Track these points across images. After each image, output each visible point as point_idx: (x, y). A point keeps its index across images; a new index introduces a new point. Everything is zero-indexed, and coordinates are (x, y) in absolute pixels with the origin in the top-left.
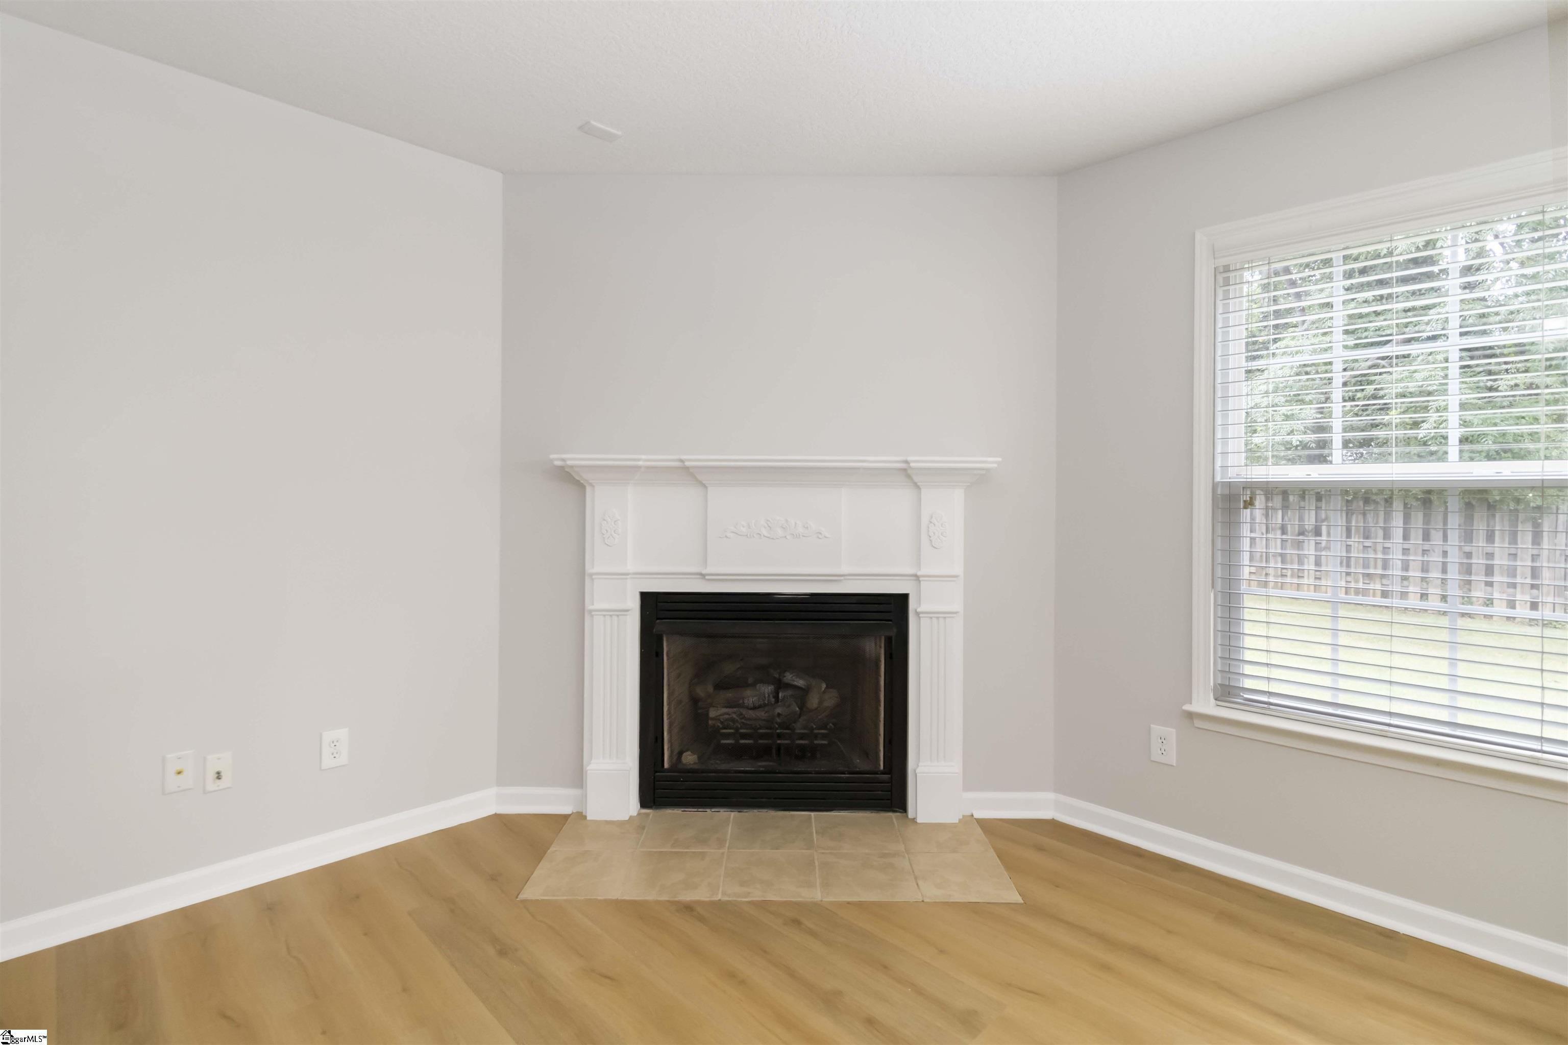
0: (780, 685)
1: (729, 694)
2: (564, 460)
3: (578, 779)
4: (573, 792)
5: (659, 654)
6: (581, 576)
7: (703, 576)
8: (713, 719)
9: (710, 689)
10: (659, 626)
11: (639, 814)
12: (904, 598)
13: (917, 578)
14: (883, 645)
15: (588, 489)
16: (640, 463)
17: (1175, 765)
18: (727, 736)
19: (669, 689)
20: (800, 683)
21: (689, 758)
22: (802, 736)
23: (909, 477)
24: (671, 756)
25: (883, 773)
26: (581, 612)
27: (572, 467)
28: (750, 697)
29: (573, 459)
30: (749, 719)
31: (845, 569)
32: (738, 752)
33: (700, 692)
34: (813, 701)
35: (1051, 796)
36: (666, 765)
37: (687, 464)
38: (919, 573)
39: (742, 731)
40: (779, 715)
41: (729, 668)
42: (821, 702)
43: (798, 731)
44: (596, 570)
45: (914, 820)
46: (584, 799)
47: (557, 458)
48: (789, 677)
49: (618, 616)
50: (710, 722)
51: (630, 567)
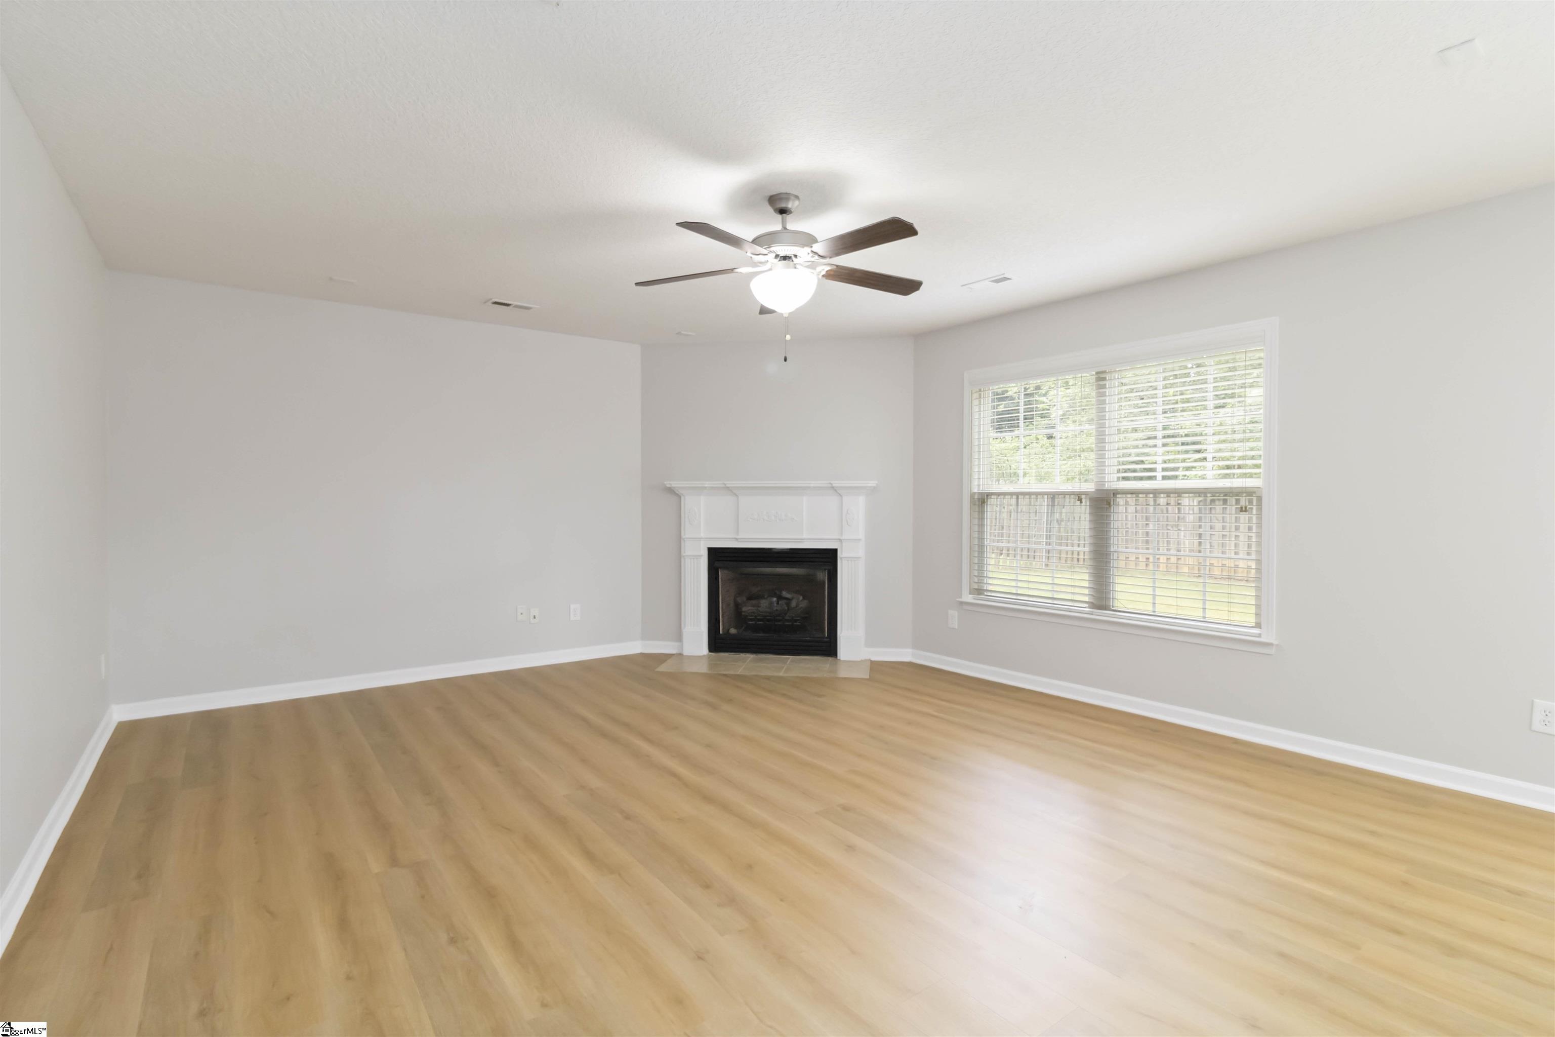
0: (780, 598)
1: (754, 602)
2: (671, 484)
3: (679, 638)
4: (676, 644)
5: (717, 578)
6: (679, 539)
7: (737, 539)
8: (744, 612)
9: (745, 599)
10: (717, 564)
11: (708, 655)
12: (835, 551)
13: (840, 540)
14: (827, 575)
15: (682, 498)
16: (706, 485)
17: (957, 627)
18: (752, 620)
19: (722, 596)
20: (788, 596)
21: (733, 631)
22: (788, 621)
23: (836, 490)
24: (723, 629)
25: (826, 638)
26: (679, 556)
27: (674, 488)
28: (764, 604)
29: (674, 484)
30: (762, 612)
31: (805, 536)
32: (756, 629)
33: (739, 600)
34: (793, 604)
35: (910, 651)
36: (721, 632)
37: (727, 485)
38: (842, 538)
39: (758, 617)
40: (777, 610)
41: (755, 590)
42: (797, 605)
43: (786, 618)
44: (687, 536)
45: (839, 660)
46: (682, 647)
47: (668, 484)
48: (785, 594)
49: (697, 558)
50: (743, 613)
51: (702, 535)
